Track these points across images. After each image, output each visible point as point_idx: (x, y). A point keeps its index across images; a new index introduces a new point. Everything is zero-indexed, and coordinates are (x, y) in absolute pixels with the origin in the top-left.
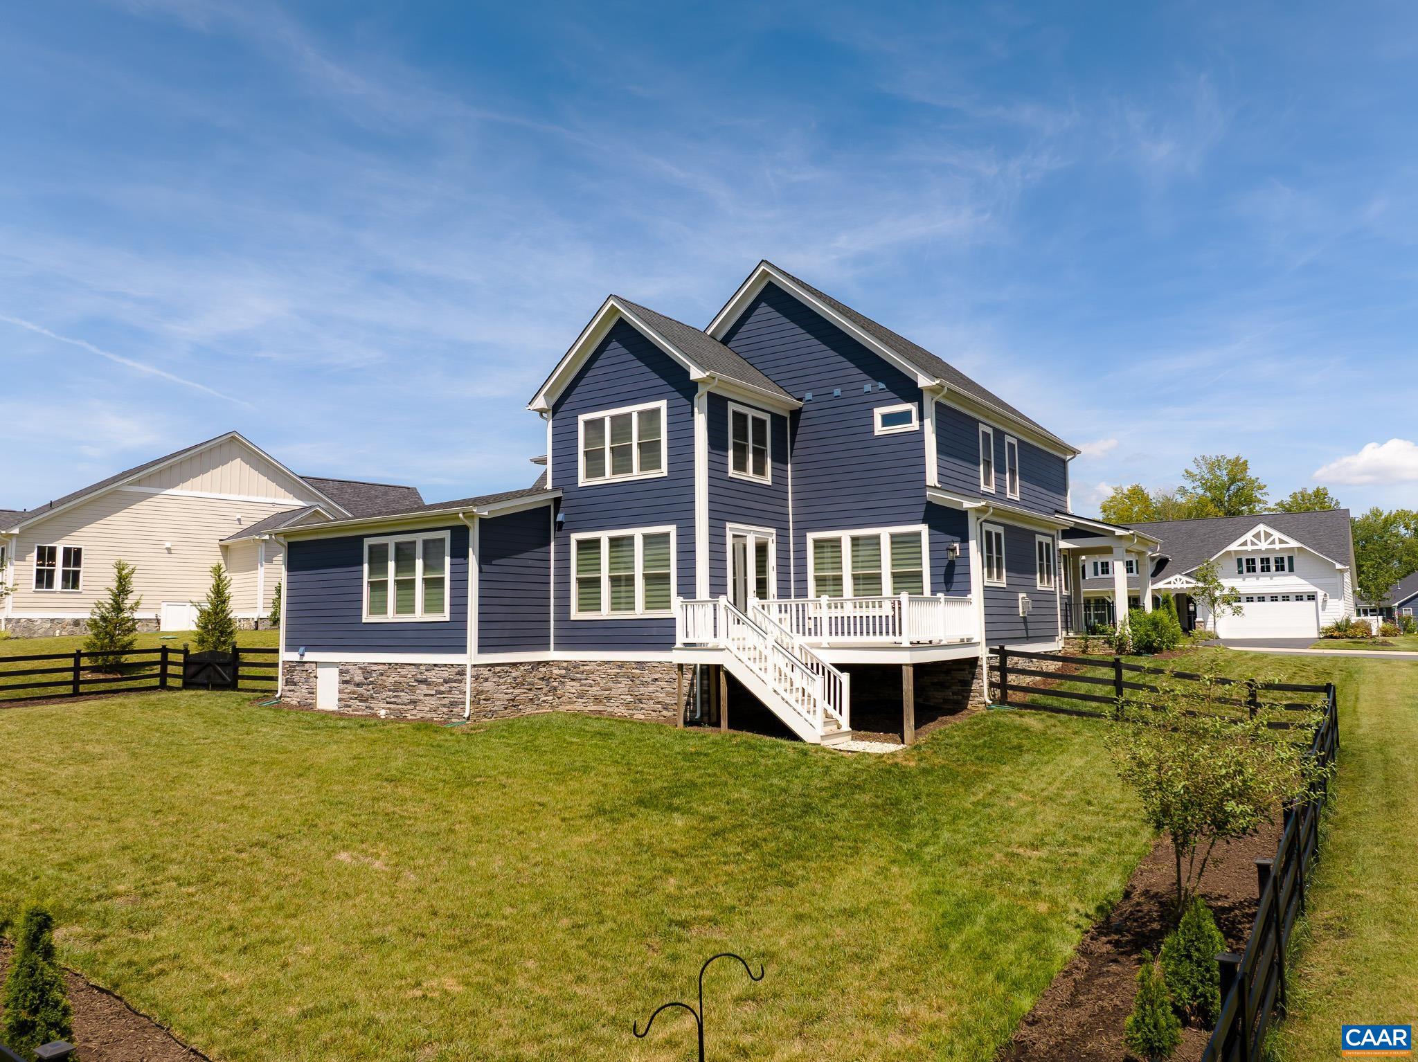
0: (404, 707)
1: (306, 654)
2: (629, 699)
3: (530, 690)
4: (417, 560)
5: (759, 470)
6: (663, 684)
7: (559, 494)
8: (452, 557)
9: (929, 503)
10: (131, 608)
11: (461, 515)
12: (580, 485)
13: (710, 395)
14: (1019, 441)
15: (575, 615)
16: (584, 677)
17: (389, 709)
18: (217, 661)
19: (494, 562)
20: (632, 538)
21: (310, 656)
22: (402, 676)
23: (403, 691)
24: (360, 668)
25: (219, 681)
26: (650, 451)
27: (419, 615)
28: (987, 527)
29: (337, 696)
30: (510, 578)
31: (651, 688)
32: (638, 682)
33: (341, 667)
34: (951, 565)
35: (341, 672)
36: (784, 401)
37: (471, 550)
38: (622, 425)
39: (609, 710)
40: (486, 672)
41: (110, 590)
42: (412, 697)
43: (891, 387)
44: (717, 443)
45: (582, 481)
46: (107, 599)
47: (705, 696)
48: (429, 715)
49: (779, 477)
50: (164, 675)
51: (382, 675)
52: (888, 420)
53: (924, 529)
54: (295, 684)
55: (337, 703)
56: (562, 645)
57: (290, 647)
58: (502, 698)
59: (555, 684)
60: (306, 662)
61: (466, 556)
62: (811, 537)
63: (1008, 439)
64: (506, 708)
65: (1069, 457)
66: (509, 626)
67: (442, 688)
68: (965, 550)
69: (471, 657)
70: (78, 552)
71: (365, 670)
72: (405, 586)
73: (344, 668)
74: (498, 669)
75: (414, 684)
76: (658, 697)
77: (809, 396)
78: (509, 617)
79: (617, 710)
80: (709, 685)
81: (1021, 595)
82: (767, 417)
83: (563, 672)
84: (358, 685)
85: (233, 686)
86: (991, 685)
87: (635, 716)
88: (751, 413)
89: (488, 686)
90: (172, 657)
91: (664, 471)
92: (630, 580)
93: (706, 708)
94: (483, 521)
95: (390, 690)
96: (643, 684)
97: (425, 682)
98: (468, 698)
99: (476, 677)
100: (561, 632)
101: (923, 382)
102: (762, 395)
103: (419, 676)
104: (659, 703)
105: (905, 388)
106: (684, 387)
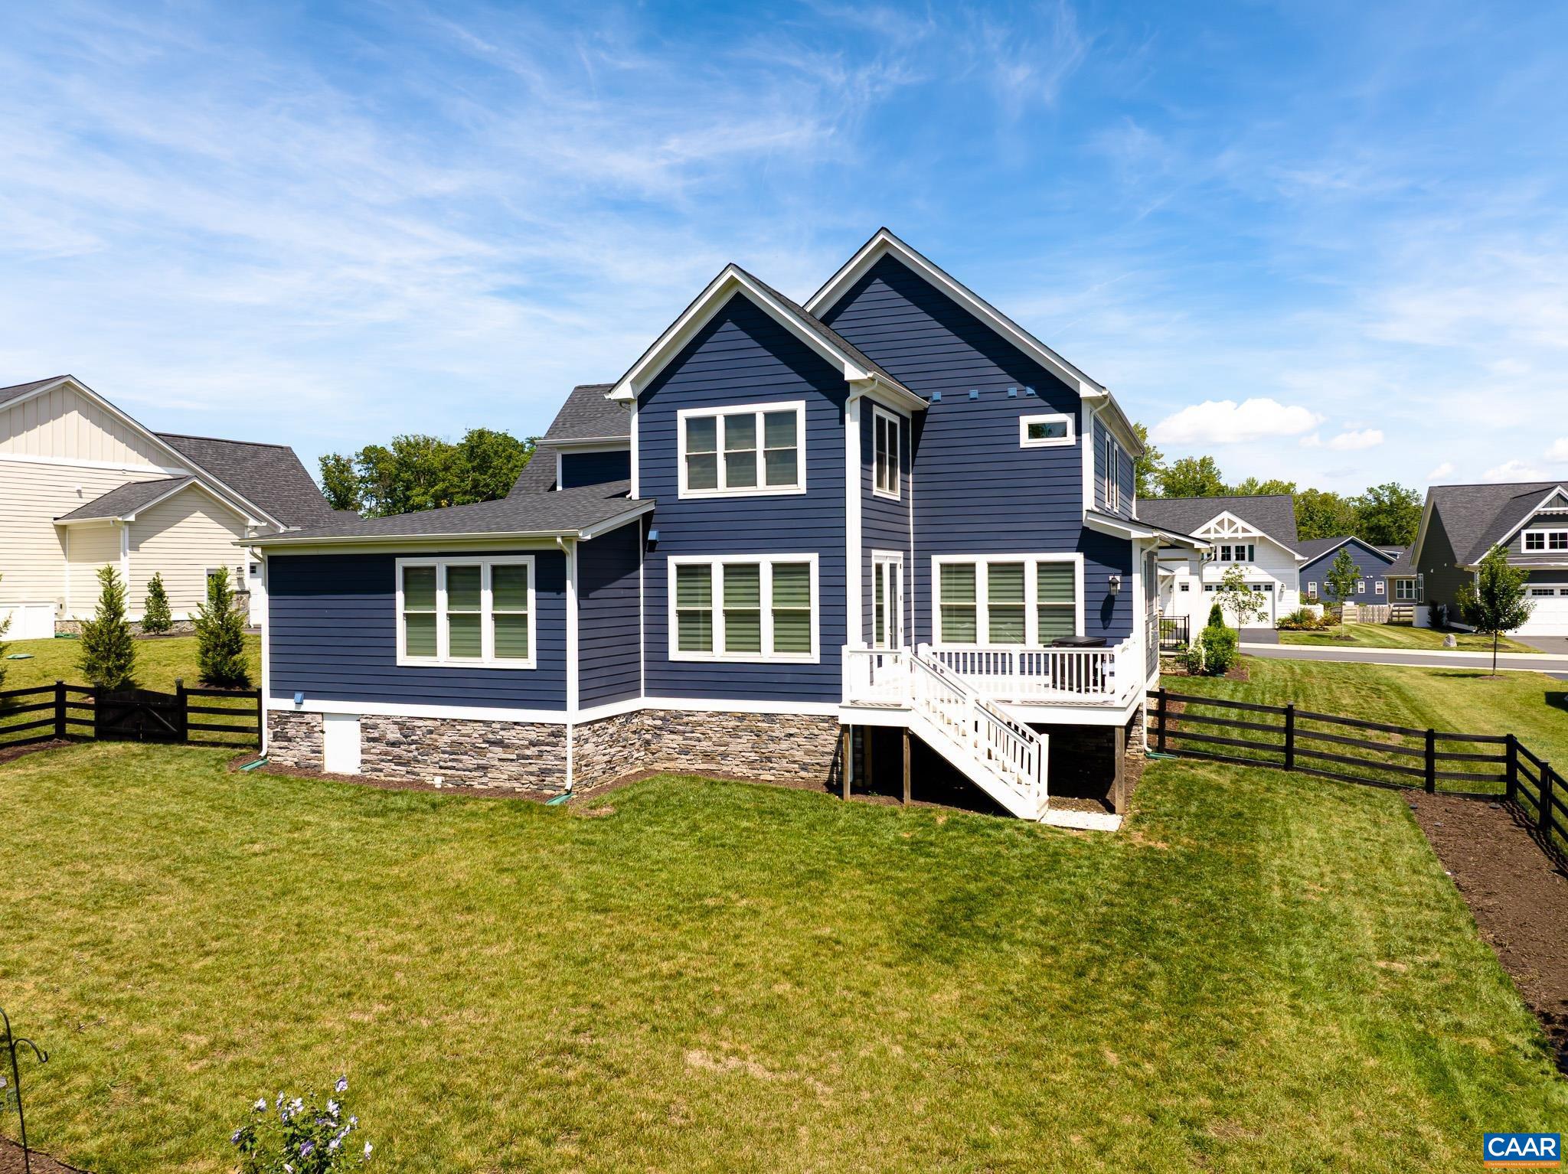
0: (467, 773)
1: (305, 701)
2: (753, 756)
4: (483, 592)
5: (893, 483)
6: (801, 741)
7: (650, 508)
8: (537, 590)
9: (1085, 530)
11: (559, 540)
12: (681, 497)
13: (863, 399)
14: (1119, 446)
15: (675, 654)
17: (444, 775)
18: (152, 703)
19: (591, 595)
20: (756, 566)
21: (309, 705)
22: (464, 736)
23: (466, 753)
24: (396, 723)
25: (157, 730)
26: (781, 463)
27: (488, 659)
29: (360, 757)
30: (606, 613)
31: (784, 745)
32: (765, 737)
33: (364, 721)
34: (1110, 600)
35: (365, 727)
36: (913, 402)
37: (569, 583)
38: (741, 425)
39: (725, 768)
40: (585, 731)
42: (480, 762)
43: (1041, 393)
44: (866, 455)
45: (684, 492)
48: (508, 785)
49: (904, 490)
50: (60, 721)
51: (431, 732)
52: (1036, 431)
53: (1078, 558)
54: (289, 740)
55: (359, 765)
56: (656, 690)
57: (276, 692)
58: (600, 760)
59: (648, 737)
60: (307, 713)
61: (561, 590)
62: (937, 560)
63: (1115, 446)
64: (604, 773)
66: (605, 672)
67: (528, 752)
68: (1129, 584)
71: (405, 726)
72: (465, 623)
73: (369, 721)
74: (597, 726)
75: (484, 746)
76: (793, 756)
77: (937, 395)
78: (606, 662)
79: (736, 769)
80: (862, 743)
81: (1150, 625)
82: (896, 420)
83: (659, 723)
84: (393, 744)
85: (180, 738)
87: (762, 777)
88: (887, 417)
89: (589, 748)
90: (71, 697)
91: (801, 487)
92: (754, 616)
94: (582, 546)
95: (444, 752)
96: (772, 739)
97: (499, 743)
98: (570, 766)
99: (577, 739)
100: (654, 675)
101: (1085, 391)
102: (897, 393)
103: (490, 736)
104: (795, 762)
105: (1063, 397)
106: (831, 387)
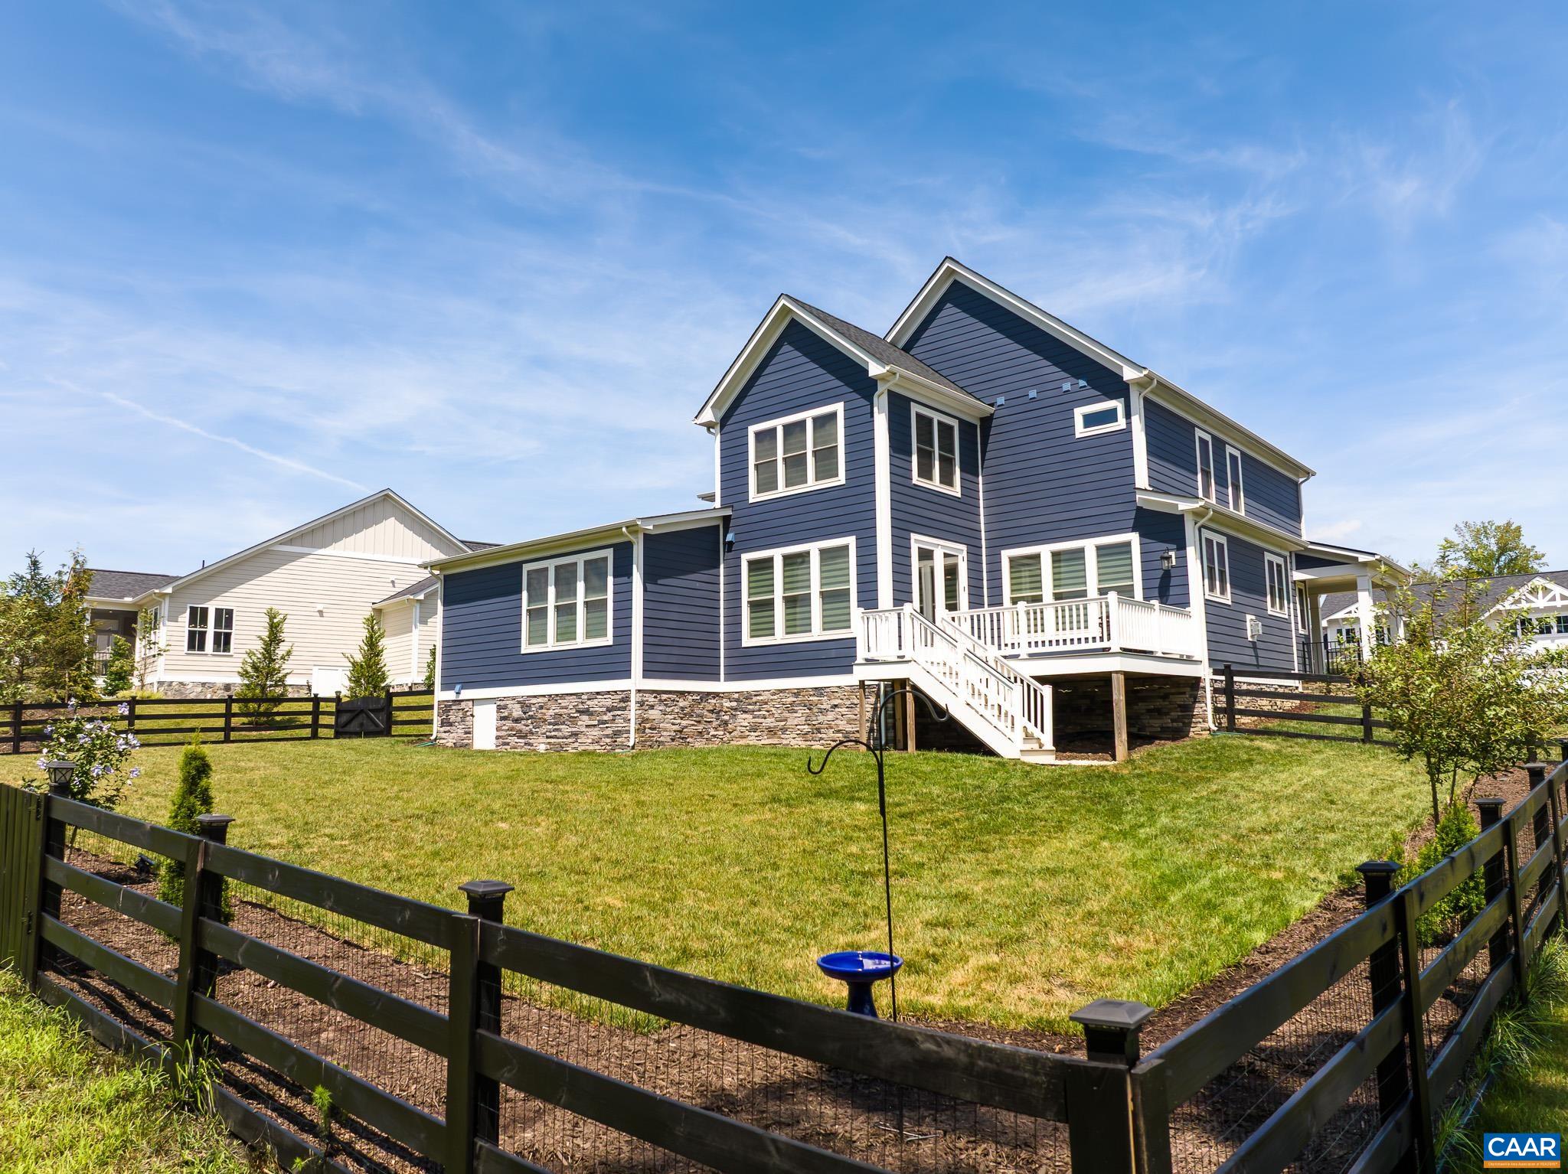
0: (565, 740)
1: (462, 691)
2: (806, 728)
3: (699, 722)
4: (578, 582)
5: (947, 479)
6: (843, 710)
7: (728, 512)
8: (614, 577)
9: (1139, 509)
10: (283, 658)
11: (624, 529)
12: (751, 501)
13: (890, 392)
14: (1243, 453)
15: (747, 641)
16: (757, 707)
17: (549, 743)
18: (371, 707)
19: (659, 582)
20: (807, 554)
21: (467, 694)
22: (562, 708)
23: (563, 723)
24: (519, 702)
25: (372, 728)
26: (826, 460)
27: (581, 641)
28: (1206, 534)
29: (495, 733)
30: (677, 600)
31: (831, 716)
32: (815, 710)
33: (499, 703)
34: (1167, 575)
35: (499, 708)
36: (974, 407)
37: (634, 567)
38: (794, 431)
39: (785, 742)
40: (651, 699)
41: (262, 639)
42: (574, 730)
43: (1093, 384)
44: (899, 446)
45: (754, 496)
46: (258, 647)
47: (890, 721)
48: (591, 748)
49: (969, 489)
50: (315, 726)
51: (541, 708)
52: (1090, 420)
53: (1134, 538)
54: (451, 725)
55: (495, 741)
56: (733, 675)
57: (446, 686)
58: (669, 728)
59: (726, 718)
60: (462, 701)
61: (630, 574)
62: (1006, 555)
63: (1229, 450)
64: (673, 740)
65: (1301, 480)
66: (676, 651)
67: (605, 718)
68: (1183, 559)
69: (636, 681)
70: (230, 612)
71: (524, 704)
72: (566, 612)
73: (502, 703)
74: (664, 696)
75: (575, 715)
76: (837, 725)
77: (1001, 400)
78: (677, 642)
79: (793, 742)
80: (894, 709)
81: (1249, 617)
82: (955, 424)
83: (734, 704)
84: (517, 720)
85: (386, 732)
86: (1217, 710)
87: (813, 747)
88: (937, 417)
89: (654, 714)
90: (323, 706)
91: (841, 479)
92: (806, 599)
93: (891, 734)
94: (648, 538)
95: (550, 724)
96: (822, 711)
97: (586, 712)
98: (633, 726)
99: (641, 704)
100: (733, 662)
101: (1129, 374)
102: (955, 399)
103: (581, 706)
104: (839, 731)
105: (1109, 383)
106: (862, 385)
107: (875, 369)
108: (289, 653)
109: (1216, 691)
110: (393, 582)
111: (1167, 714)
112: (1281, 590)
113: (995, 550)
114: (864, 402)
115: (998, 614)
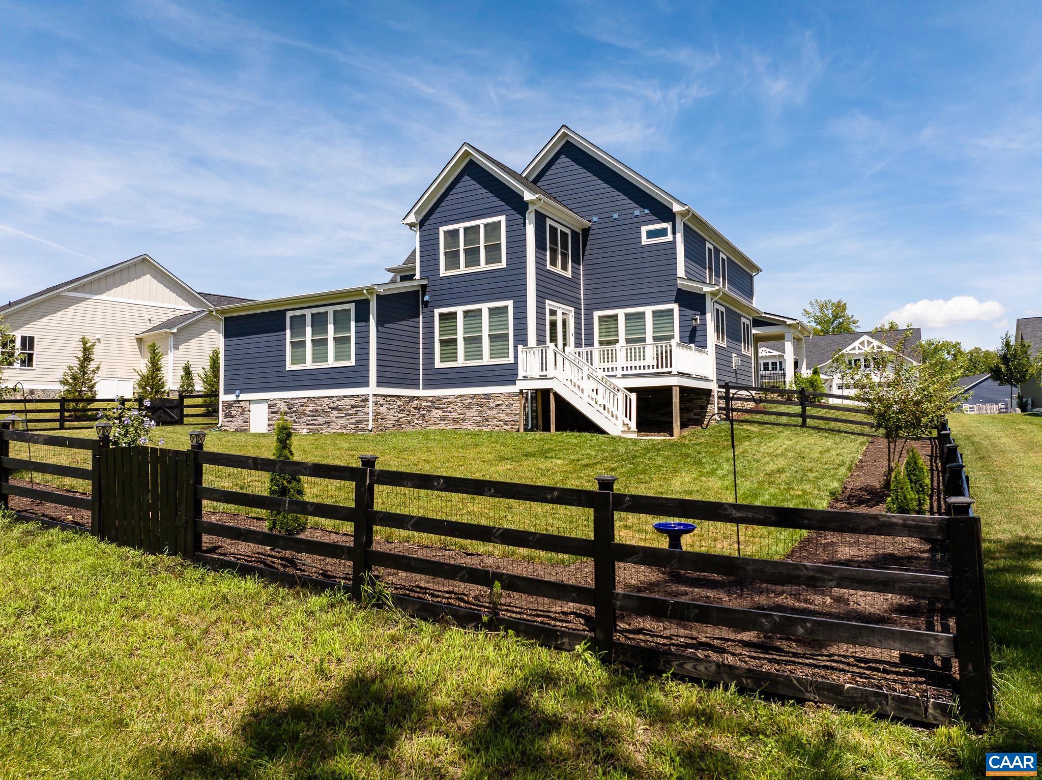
0: (320, 426)
1: (241, 395)
2: (479, 419)
3: (408, 415)
4: (329, 326)
5: (564, 267)
6: (504, 408)
7: (425, 282)
8: (356, 321)
9: (679, 290)
10: (93, 371)
11: (365, 291)
12: (441, 275)
13: (536, 212)
14: (727, 257)
15: (438, 364)
16: (445, 406)
17: (309, 428)
18: (167, 405)
19: (385, 326)
20: (480, 310)
21: (243, 397)
22: (318, 406)
23: (319, 416)
24: (285, 402)
25: (169, 419)
26: (493, 252)
27: (331, 362)
28: (717, 306)
29: (267, 422)
30: (396, 337)
31: (495, 411)
32: (485, 408)
33: (269, 403)
34: (694, 329)
35: (270, 406)
36: (579, 222)
37: (371, 316)
39: (464, 427)
40: (381, 400)
41: (77, 358)
42: (327, 420)
43: (653, 212)
44: (540, 245)
45: (443, 272)
46: (75, 364)
47: (534, 414)
48: (340, 431)
49: (575, 273)
51: (302, 405)
52: (651, 234)
53: (675, 307)
54: (233, 417)
55: (267, 427)
56: (428, 385)
57: (227, 392)
58: (391, 418)
59: (424, 412)
60: (242, 401)
61: (368, 320)
62: (597, 314)
63: (721, 255)
64: (394, 426)
65: (754, 274)
66: (395, 370)
67: (350, 412)
68: (704, 320)
69: (372, 389)
70: (32, 339)
71: (289, 403)
72: (320, 344)
73: (272, 403)
74: (389, 399)
75: (328, 410)
76: (500, 417)
77: (595, 219)
78: (395, 364)
79: (470, 427)
80: (536, 407)
81: (734, 355)
82: (568, 232)
83: (430, 404)
84: (284, 414)
85: (180, 422)
86: (719, 409)
87: (483, 431)
88: (560, 228)
89: (383, 410)
91: (504, 264)
92: (479, 339)
93: (535, 422)
94: (379, 297)
95: (309, 416)
96: (489, 408)
97: (336, 408)
98: (371, 417)
99: (376, 403)
100: (428, 377)
101: (676, 208)
102: (567, 215)
103: (332, 405)
104: (501, 420)
105: (663, 213)
106: (518, 206)
107: (528, 196)
108: (98, 368)
109: (719, 397)
110: (150, 320)
111: (692, 411)
112: (748, 339)
113: (590, 311)
114: (518, 216)
115: (591, 352)
